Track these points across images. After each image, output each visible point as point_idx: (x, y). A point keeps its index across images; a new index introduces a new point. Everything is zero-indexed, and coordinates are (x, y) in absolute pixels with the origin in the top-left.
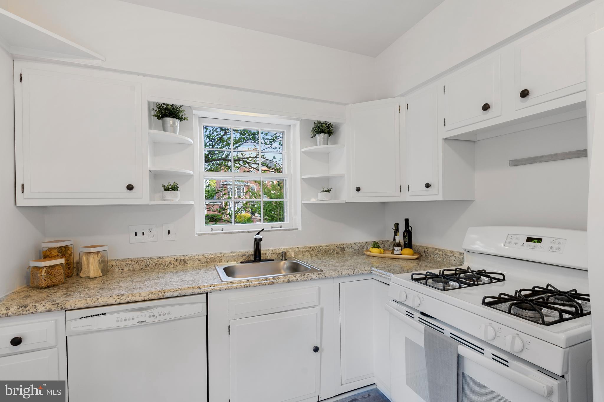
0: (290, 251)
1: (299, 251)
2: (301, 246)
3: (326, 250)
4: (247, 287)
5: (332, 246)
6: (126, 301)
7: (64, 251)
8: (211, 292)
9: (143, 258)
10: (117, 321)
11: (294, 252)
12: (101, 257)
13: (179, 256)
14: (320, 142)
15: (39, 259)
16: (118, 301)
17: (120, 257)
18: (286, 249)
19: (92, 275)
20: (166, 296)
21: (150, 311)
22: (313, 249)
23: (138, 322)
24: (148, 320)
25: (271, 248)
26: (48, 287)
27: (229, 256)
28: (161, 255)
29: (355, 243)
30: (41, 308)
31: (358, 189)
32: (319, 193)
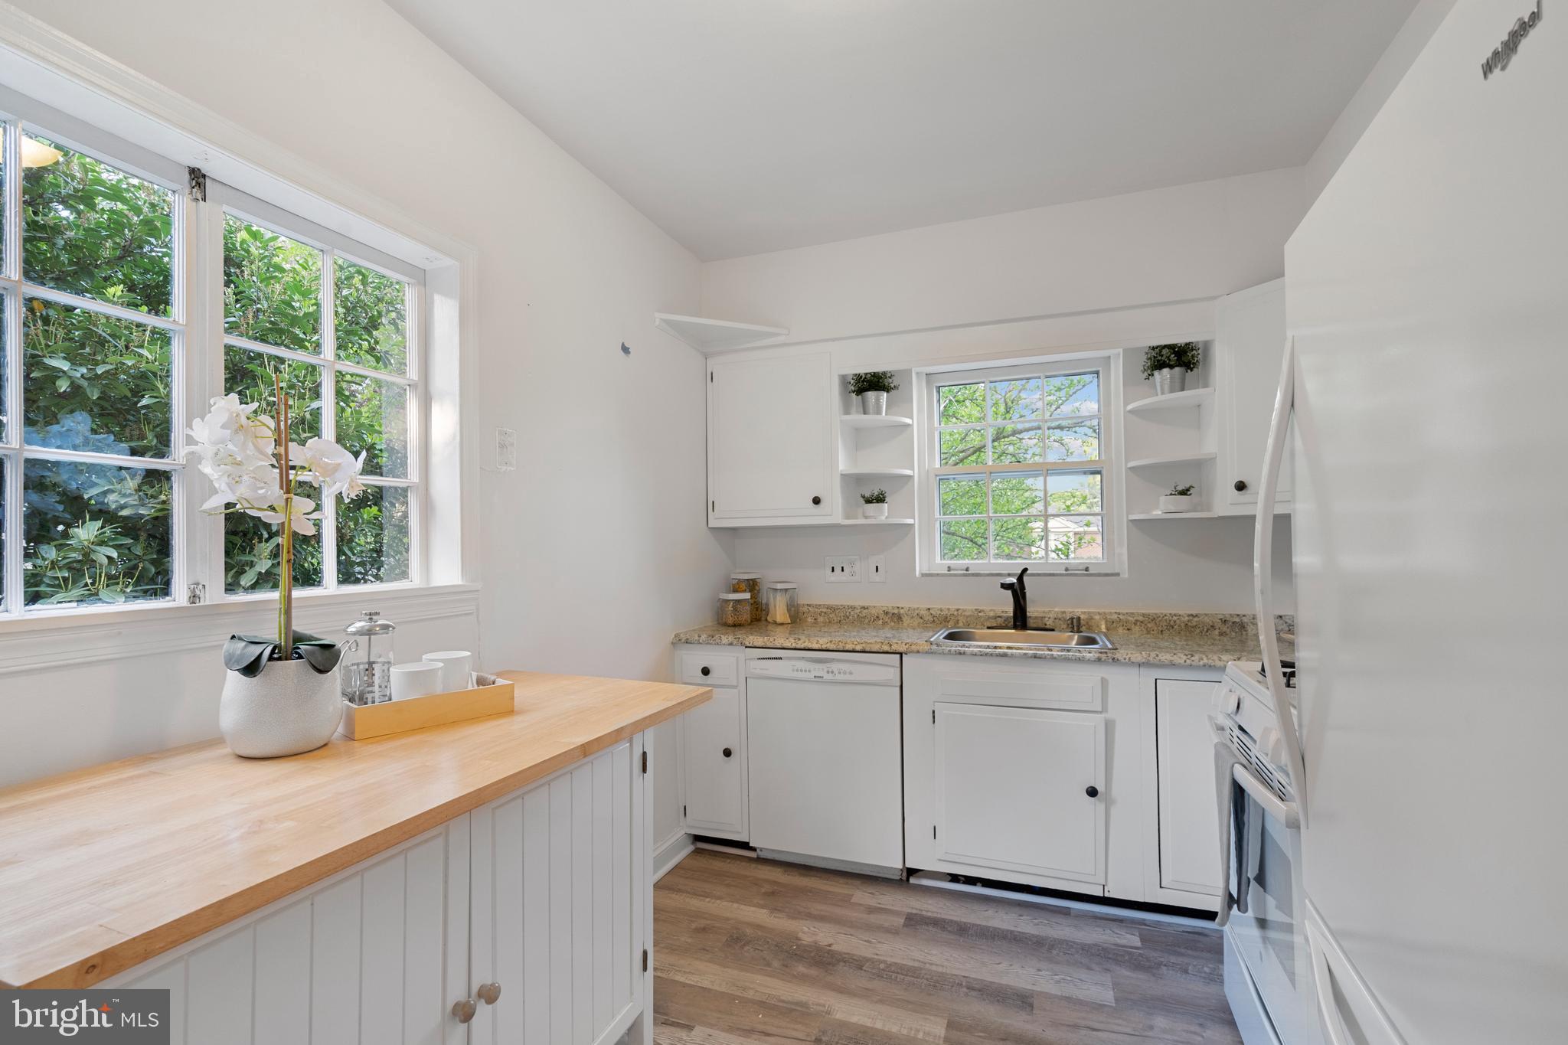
0: (1097, 617)
1: (1118, 620)
2: (1125, 611)
3: (1189, 624)
4: (960, 654)
5: (1206, 618)
6: (802, 646)
7: (752, 585)
8: (906, 654)
9: (842, 605)
10: (793, 670)
11: (1106, 621)
12: (790, 597)
13: (890, 608)
14: (1162, 386)
15: (729, 592)
16: (794, 646)
17: (816, 600)
18: (1089, 613)
19: (779, 619)
20: (846, 648)
21: (828, 665)
22: (1154, 619)
23: (815, 677)
24: (828, 677)
25: (1056, 610)
26: (734, 626)
27: (970, 616)
28: (866, 604)
29: (1281, 617)
30: (725, 640)
31: (1241, 486)
32: (1163, 499)
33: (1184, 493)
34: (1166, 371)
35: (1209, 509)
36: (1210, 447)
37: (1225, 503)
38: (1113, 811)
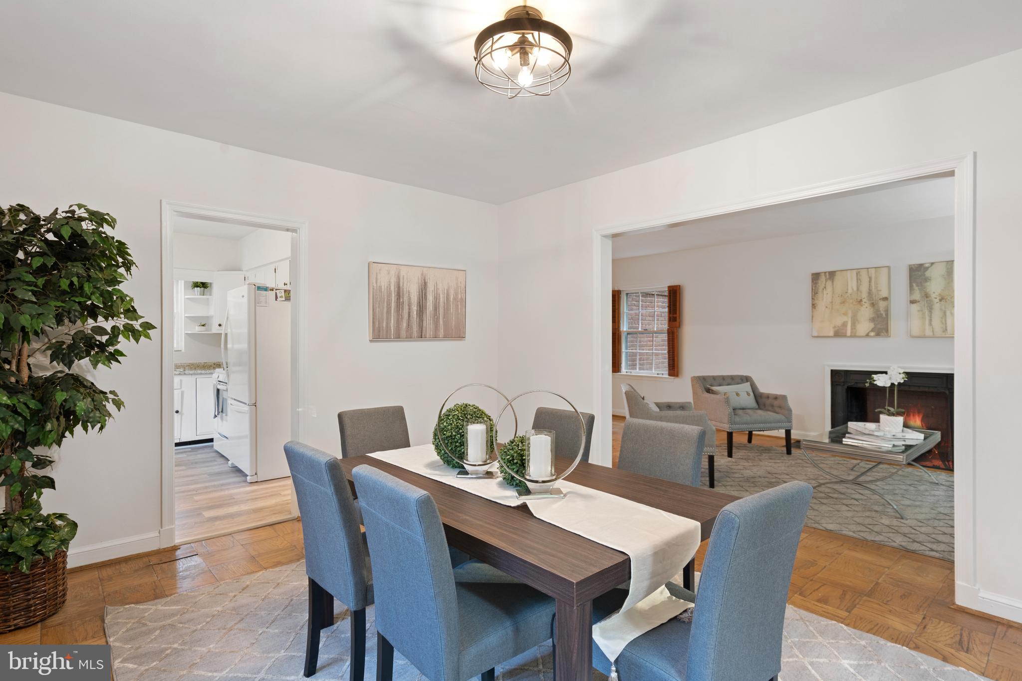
31: (220, 325)
32: (197, 327)
33: (203, 325)
34: (198, 288)
35: (211, 331)
36: (211, 312)
37: (215, 329)
38: (183, 417)
